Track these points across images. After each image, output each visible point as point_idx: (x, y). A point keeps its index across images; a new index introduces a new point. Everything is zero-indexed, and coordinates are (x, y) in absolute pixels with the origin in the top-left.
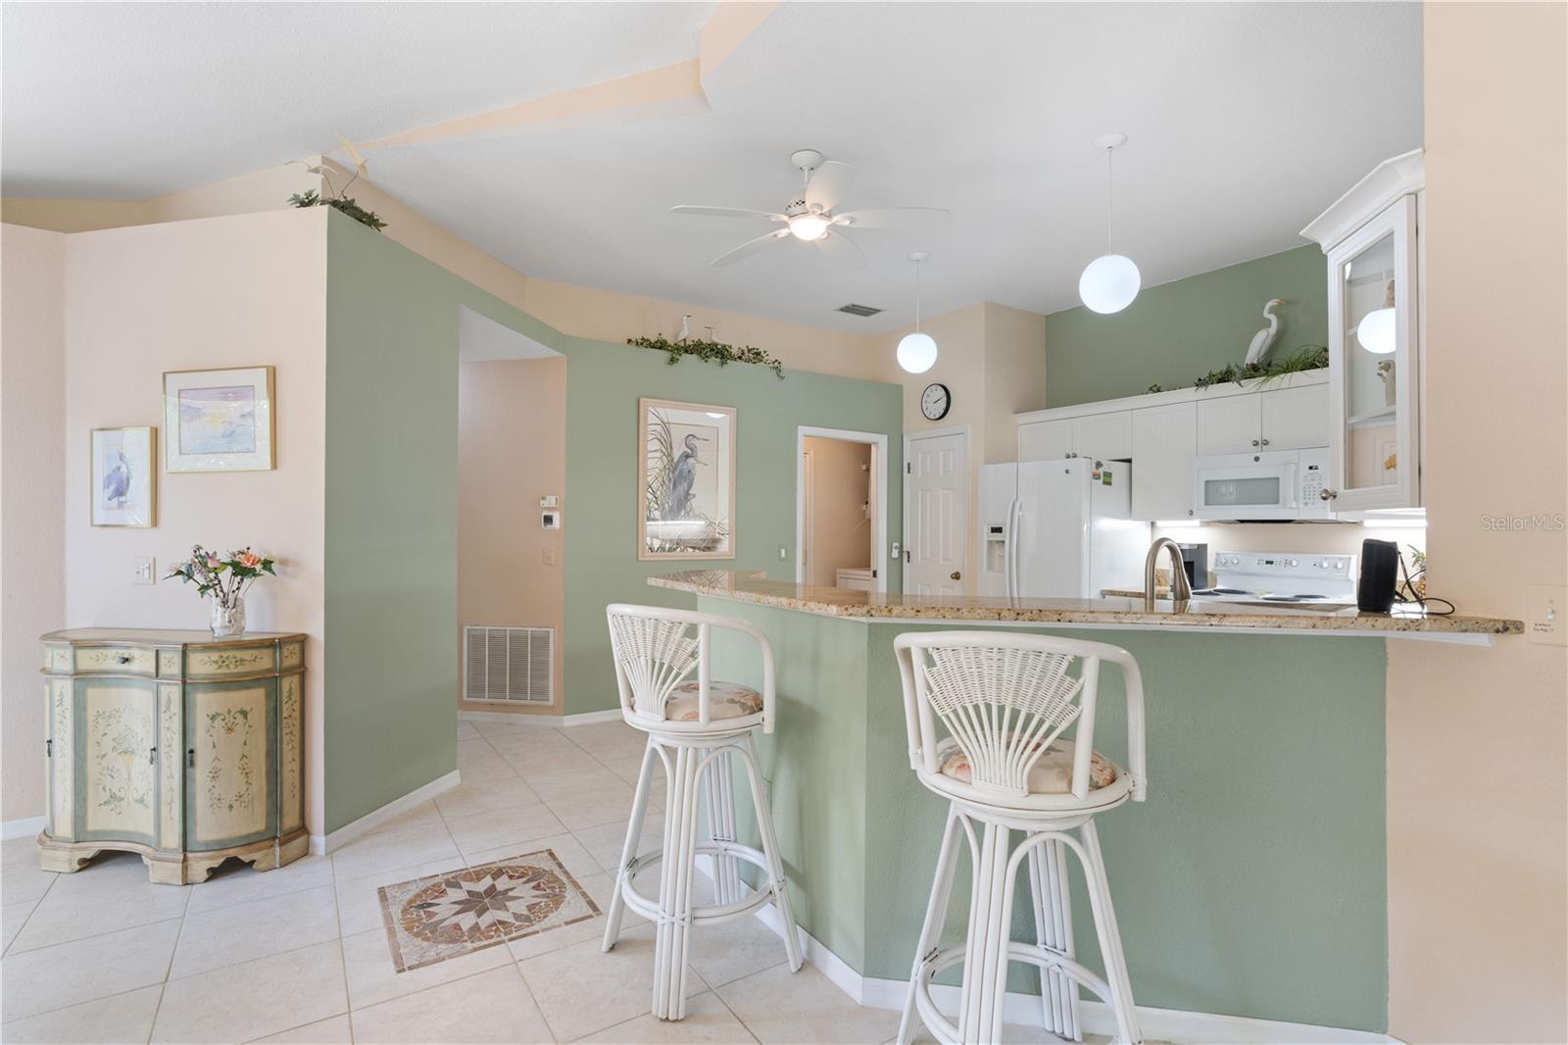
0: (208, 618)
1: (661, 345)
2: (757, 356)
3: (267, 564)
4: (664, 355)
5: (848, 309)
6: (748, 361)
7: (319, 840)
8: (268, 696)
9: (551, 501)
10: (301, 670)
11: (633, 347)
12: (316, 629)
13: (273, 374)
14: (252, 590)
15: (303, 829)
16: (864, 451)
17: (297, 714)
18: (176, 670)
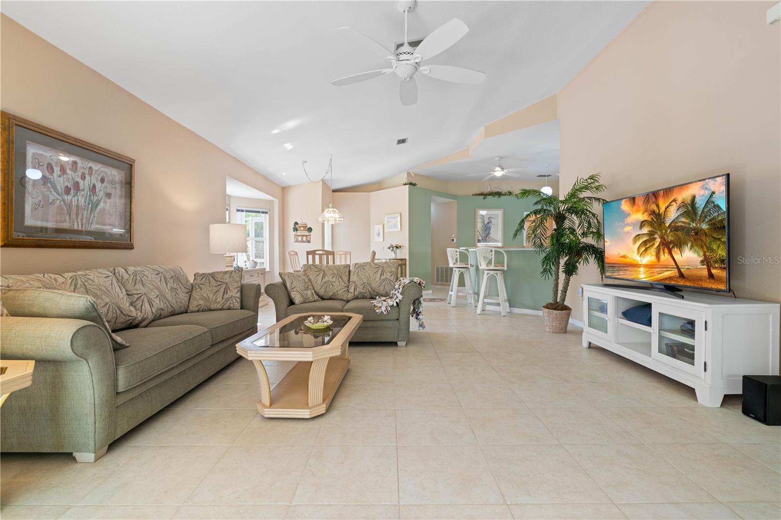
0: (393, 256)
1: (482, 194)
2: (510, 193)
3: (400, 247)
4: (482, 197)
5: (538, 176)
6: (508, 195)
8: (401, 268)
9: (453, 236)
10: (405, 265)
11: (473, 196)
12: (407, 258)
13: (401, 214)
14: (398, 251)
17: (405, 272)
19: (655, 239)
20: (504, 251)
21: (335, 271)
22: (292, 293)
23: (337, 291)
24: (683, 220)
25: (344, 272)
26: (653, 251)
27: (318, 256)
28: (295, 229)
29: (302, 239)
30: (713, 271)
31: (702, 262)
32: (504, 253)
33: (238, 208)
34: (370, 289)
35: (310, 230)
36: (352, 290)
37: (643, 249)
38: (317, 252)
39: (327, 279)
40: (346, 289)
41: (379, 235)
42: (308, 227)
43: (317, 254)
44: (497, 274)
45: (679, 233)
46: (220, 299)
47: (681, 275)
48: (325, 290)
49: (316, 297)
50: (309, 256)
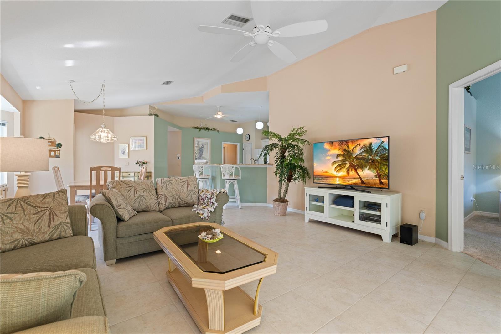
0: (140, 170)
1: (197, 128)
2: (215, 129)
3: (146, 162)
4: (198, 130)
5: (231, 121)
6: (213, 130)
9: (179, 155)
10: (151, 176)
11: (192, 129)
13: (146, 137)
16: (236, 145)
18: (137, 175)
19: (346, 163)
20: (239, 167)
21: (144, 187)
23: (150, 204)
24: (364, 154)
26: (345, 170)
27: (103, 172)
29: (51, 154)
30: (383, 181)
31: (376, 176)
32: (239, 168)
34: (179, 199)
37: (338, 169)
38: (102, 169)
40: (157, 201)
41: (124, 153)
42: (57, 143)
44: (235, 182)
45: (362, 161)
47: (363, 182)
48: (139, 204)
49: (135, 212)
50: (93, 172)
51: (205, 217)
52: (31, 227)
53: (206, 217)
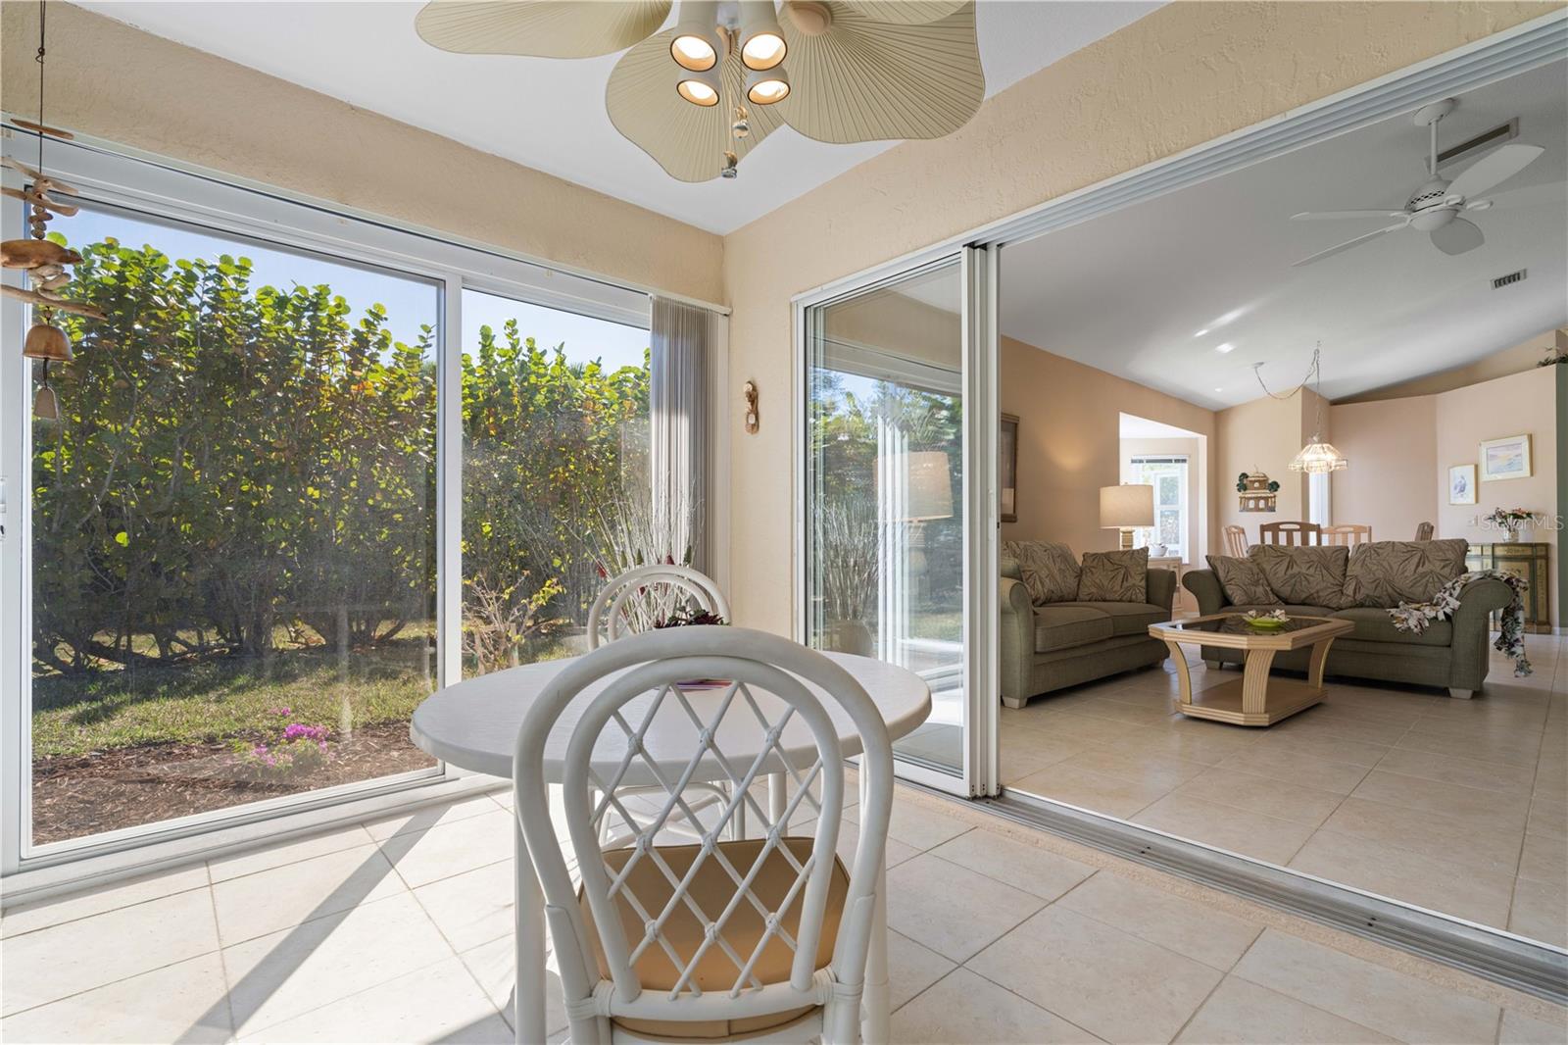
7: (1557, 629)
8: (1530, 566)
10: (1547, 558)
12: (1554, 540)
13: (1530, 437)
15: (1548, 622)
17: (1544, 575)
18: (1490, 553)
21: (1315, 559)
22: (1227, 587)
23: (1317, 592)
25: (1333, 559)
27: (1285, 533)
28: (1242, 487)
29: (1257, 505)
33: (1135, 458)
34: (1390, 590)
35: (1275, 486)
36: (1350, 590)
38: (1281, 527)
39: (1296, 570)
40: (1336, 589)
42: (1270, 482)
43: (1283, 530)
46: (1117, 588)
48: (1293, 589)
50: (1266, 533)
51: (1409, 628)
52: (1106, 583)
53: (1413, 627)
